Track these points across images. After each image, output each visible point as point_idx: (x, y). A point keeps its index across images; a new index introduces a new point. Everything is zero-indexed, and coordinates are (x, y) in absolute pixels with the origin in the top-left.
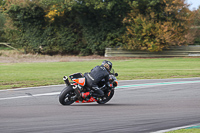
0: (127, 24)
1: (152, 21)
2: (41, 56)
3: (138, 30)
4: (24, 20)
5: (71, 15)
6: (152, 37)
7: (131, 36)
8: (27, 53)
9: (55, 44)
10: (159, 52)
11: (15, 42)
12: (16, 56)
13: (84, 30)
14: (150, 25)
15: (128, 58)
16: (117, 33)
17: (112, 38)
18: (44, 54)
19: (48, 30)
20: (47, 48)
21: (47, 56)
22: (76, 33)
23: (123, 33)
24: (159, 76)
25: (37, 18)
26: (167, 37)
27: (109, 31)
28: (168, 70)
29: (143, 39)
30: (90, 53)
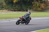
0: (33, 4)
1: (39, 3)
2: (12, 11)
3: (36, 5)
4: (8, 3)
5: (20, 2)
6: (39, 7)
7: (34, 7)
8: (9, 11)
9: (16, 9)
10: (41, 11)
11: (6, 8)
12: (6, 11)
13: (23, 5)
14: (39, 4)
15: (33, 12)
16: (31, 6)
17: (30, 7)
18: (13, 11)
19: (14, 5)
20: (14, 10)
21: (14, 12)
22: (21, 6)
23: (32, 6)
24: (41, 16)
25: (11, 2)
26: (43, 7)
27: (29, 6)
28: (43, 15)
29: (37, 7)
30: (24, 11)
